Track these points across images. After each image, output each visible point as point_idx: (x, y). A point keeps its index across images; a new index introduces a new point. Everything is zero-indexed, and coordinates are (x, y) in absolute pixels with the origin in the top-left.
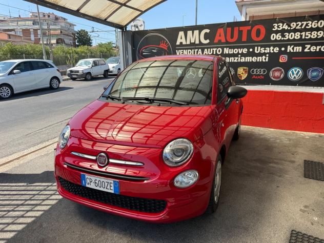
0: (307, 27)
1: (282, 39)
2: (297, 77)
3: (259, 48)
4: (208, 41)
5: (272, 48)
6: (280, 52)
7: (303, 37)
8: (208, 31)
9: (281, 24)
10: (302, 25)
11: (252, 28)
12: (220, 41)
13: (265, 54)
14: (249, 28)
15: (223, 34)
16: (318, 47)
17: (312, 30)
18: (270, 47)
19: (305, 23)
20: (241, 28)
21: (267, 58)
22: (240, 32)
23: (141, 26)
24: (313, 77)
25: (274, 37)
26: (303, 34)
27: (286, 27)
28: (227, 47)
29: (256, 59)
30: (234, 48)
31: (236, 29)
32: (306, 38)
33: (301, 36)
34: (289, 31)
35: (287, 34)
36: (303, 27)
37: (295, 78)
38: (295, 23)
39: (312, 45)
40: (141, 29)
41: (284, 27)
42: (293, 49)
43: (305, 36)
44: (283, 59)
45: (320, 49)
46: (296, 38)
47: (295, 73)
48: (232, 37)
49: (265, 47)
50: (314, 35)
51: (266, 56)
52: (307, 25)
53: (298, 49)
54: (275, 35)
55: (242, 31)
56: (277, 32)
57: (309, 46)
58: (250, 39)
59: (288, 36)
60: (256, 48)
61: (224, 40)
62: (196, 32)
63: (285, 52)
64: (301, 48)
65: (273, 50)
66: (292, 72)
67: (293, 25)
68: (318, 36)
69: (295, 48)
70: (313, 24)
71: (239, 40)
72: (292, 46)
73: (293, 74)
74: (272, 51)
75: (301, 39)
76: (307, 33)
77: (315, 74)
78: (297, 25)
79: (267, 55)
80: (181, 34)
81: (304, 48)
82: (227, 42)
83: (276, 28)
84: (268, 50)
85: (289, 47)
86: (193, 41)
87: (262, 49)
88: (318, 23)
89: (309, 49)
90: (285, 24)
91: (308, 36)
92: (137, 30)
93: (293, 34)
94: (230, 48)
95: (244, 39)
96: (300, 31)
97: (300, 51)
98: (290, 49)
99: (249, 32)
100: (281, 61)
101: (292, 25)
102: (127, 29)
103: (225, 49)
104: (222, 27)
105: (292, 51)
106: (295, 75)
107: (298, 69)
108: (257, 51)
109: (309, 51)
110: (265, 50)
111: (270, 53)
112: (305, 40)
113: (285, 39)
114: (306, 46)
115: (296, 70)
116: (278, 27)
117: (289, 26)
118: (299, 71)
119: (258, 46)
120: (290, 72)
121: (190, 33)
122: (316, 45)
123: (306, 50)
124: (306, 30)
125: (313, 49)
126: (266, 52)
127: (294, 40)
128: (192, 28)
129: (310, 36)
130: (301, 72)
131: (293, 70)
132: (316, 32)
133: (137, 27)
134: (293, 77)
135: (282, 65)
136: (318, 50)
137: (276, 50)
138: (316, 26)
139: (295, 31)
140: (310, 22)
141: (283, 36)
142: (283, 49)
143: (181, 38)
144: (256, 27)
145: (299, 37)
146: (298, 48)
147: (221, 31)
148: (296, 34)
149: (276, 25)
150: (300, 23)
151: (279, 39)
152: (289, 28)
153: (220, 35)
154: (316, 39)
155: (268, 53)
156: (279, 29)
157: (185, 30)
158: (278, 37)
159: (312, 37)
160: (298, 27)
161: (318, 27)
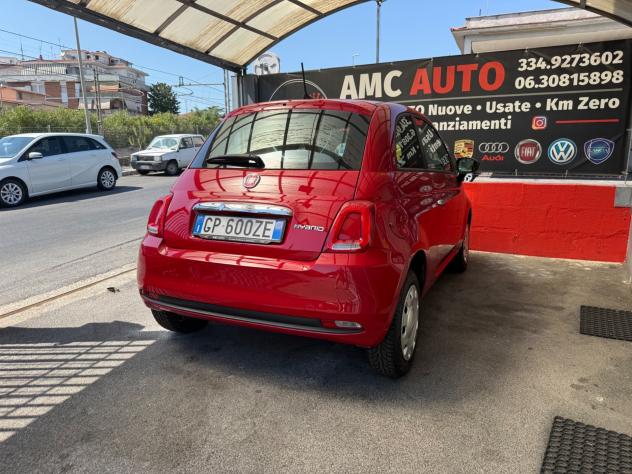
0: (581, 64)
1: (537, 86)
2: (565, 157)
3: (494, 103)
4: (398, 93)
5: (517, 103)
6: (534, 112)
7: (575, 83)
8: (398, 73)
9: (534, 60)
10: (572, 60)
11: (479, 68)
12: (420, 91)
13: (504, 115)
14: (475, 66)
15: (426, 78)
16: (603, 101)
17: (590, 69)
18: (513, 103)
19: (577, 57)
20: (460, 68)
21: (509, 122)
22: (459, 75)
23: (274, 66)
24: (595, 157)
25: (521, 83)
26: (575, 76)
27: (542, 65)
28: (433, 103)
29: (488, 124)
30: (447, 104)
31: (451, 70)
32: (581, 83)
33: (571, 80)
34: (548, 73)
35: (546, 77)
36: (574, 65)
37: (561, 158)
38: (559, 58)
39: (592, 96)
40: (274, 71)
41: (539, 65)
42: (557, 104)
43: (579, 81)
44: (539, 123)
45: (606, 104)
46: (561, 84)
47: (562, 149)
48: (443, 84)
49: (505, 101)
50: (595, 78)
51: (507, 119)
52: (581, 60)
53: (567, 105)
54: (522, 79)
55: (462, 72)
56: (526, 74)
57: (585, 99)
58: (476, 88)
59: (547, 81)
60: (488, 104)
61: (428, 91)
62: (377, 76)
63: (542, 111)
64: (571, 102)
65: (520, 107)
66: (557, 147)
67: (556, 61)
68: (602, 80)
69: (561, 103)
70: (593, 58)
71: (457, 90)
72: (555, 100)
73: (558, 151)
74: (517, 110)
75: (571, 86)
76: (582, 75)
77: (598, 150)
78: (563, 61)
79: (510, 117)
80: (349, 79)
81: (577, 103)
82: (434, 94)
83: (525, 67)
84: (510, 108)
85: (549, 100)
86: (370, 93)
87: (500, 106)
88: (600, 56)
89: (587, 104)
90: (541, 59)
91: (583, 81)
92: (265, 73)
93: (556, 77)
94: (440, 104)
95: (466, 87)
96: (570, 71)
97: (570, 108)
98: (550, 105)
99: (475, 75)
100: (534, 127)
101: (553, 62)
102: (248, 72)
103: (431, 106)
104: (424, 67)
105: (555, 108)
106: (562, 154)
107: (567, 143)
108: (491, 109)
109: (586, 108)
110: (505, 107)
111: (514, 114)
112: (579, 87)
113: (541, 86)
114: (581, 99)
115: (562, 145)
116: (528, 64)
117: (549, 62)
118: (568, 146)
119: (491, 100)
120: (553, 148)
121: (364, 78)
122: (599, 97)
123: (581, 107)
124: (579, 69)
125: (594, 104)
126: (507, 110)
127: (558, 88)
128: (370, 69)
129: (586, 79)
130: (572, 148)
131: (559, 143)
132: (598, 74)
133: (267, 69)
134: (558, 157)
135: (537, 135)
136: (602, 106)
137: (526, 107)
138: (598, 62)
139: (560, 71)
140: (587, 56)
141: (538, 81)
142: (538, 105)
143: (349, 88)
144: (489, 66)
145: (567, 83)
146: (565, 102)
147: (423, 73)
148: (562, 77)
149: (525, 61)
150: (568, 58)
151: (531, 87)
152: (549, 67)
153: (422, 81)
154: (599, 86)
155: (510, 113)
156: (529, 69)
157: (356, 72)
158: (529, 83)
159: (592, 82)
160: (565, 65)
161: (601, 63)
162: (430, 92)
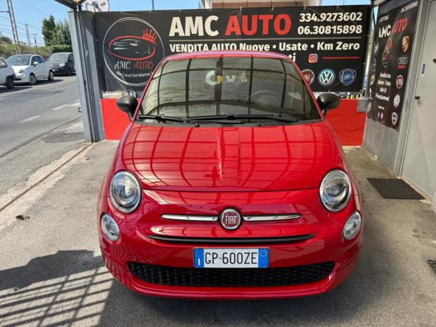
0: (338, 20)
1: (311, 33)
2: (328, 81)
3: (284, 44)
4: (216, 33)
5: (299, 45)
6: (310, 51)
7: (335, 32)
8: (216, 18)
9: (309, 15)
10: (333, 16)
11: (274, 17)
12: (233, 33)
13: (291, 52)
14: (271, 17)
15: (237, 23)
16: (351, 45)
17: (343, 23)
18: (297, 44)
19: (336, 14)
20: (261, 17)
21: (294, 57)
22: (260, 22)
23: (103, 4)
24: (345, 81)
25: (302, 30)
26: (334, 27)
27: (315, 19)
28: (243, 42)
30: (252, 43)
31: (255, 18)
32: (338, 33)
33: (332, 30)
34: (319, 24)
35: (317, 27)
36: (334, 20)
37: (326, 82)
38: (324, 14)
39: (344, 42)
40: (105, 9)
41: (312, 19)
42: (324, 46)
43: (337, 31)
44: (313, 59)
45: (352, 47)
46: (326, 33)
47: (327, 76)
48: (250, 28)
49: (291, 42)
50: (346, 29)
51: (293, 55)
52: (338, 17)
53: (329, 47)
54: (302, 27)
55: (262, 21)
56: (305, 24)
57: (340, 43)
58: (272, 33)
59: (318, 30)
60: (280, 44)
61: (238, 33)
62: (199, 19)
63: (315, 51)
64: (332, 45)
65: (301, 47)
66: (323, 74)
67: (323, 16)
68: (350, 31)
69: (326, 45)
70: (345, 16)
71: (259, 33)
72: (323, 43)
73: (324, 78)
74: (299, 49)
75: (332, 34)
76: (339, 27)
77: (347, 77)
78: (328, 16)
79: (294, 54)
80: (176, 20)
81: (335, 46)
82: (243, 36)
83: (304, 20)
84: (294, 48)
85: (319, 43)
86: (194, 32)
87: (288, 46)
88: (349, 15)
89: (341, 46)
90: (314, 14)
91: (339, 31)
92: (97, 10)
93: (323, 27)
94: (248, 43)
95: (265, 31)
96: (331, 24)
97: (332, 49)
98: (320, 46)
99: (271, 23)
100: (310, 61)
101: (321, 17)
102: (83, 8)
103: (241, 45)
104: (235, 14)
105: (322, 49)
106: (326, 79)
107: (330, 72)
108: (282, 48)
109: (341, 49)
110: (291, 46)
111: (297, 51)
112: (336, 35)
113: (314, 33)
114: (338, 43)
115: (327, 73)
116: (306, 17)
117: (319, 17)
118: (330, 74)
119: (283, 42)
120: (321, 75)
121: (189, 20)
122: (348, 42)
123: (338, 48)
124: (337, 23)
125: (345, 47)
127: (324, 35)
128: (194, 13)
129: (341, 30)
130: (332, 75)
131: (325, 72)
132: (347, 26)
133: (97, 7)
134: (324, 81)
135: (312, 66)
136: (350, 48)
137: (305, 47)
138: (348, 19)
139: (325, 24)
140: (342, 14)
141: (312, 30)
142: (312, 46)
143: (176, 27)
144: (280, 16)
145: (330, 32)
146: (329, 45)
147: (234, 19)
148: (327, 27)
149: (304, 15)
150: (330, 14)
151: (308, 33)
152: (319, 20)
153: (234, 25)
154: (348, 35)
155: (294, 51)
156: (307, 21)
157: (183, 14)
158: (306, 30)
159: (344, 32)
160: (328, 20)
161: (350, 20)
162: (240, 34)
